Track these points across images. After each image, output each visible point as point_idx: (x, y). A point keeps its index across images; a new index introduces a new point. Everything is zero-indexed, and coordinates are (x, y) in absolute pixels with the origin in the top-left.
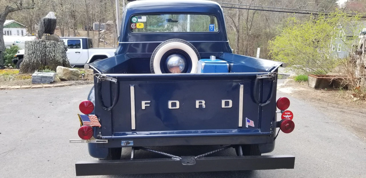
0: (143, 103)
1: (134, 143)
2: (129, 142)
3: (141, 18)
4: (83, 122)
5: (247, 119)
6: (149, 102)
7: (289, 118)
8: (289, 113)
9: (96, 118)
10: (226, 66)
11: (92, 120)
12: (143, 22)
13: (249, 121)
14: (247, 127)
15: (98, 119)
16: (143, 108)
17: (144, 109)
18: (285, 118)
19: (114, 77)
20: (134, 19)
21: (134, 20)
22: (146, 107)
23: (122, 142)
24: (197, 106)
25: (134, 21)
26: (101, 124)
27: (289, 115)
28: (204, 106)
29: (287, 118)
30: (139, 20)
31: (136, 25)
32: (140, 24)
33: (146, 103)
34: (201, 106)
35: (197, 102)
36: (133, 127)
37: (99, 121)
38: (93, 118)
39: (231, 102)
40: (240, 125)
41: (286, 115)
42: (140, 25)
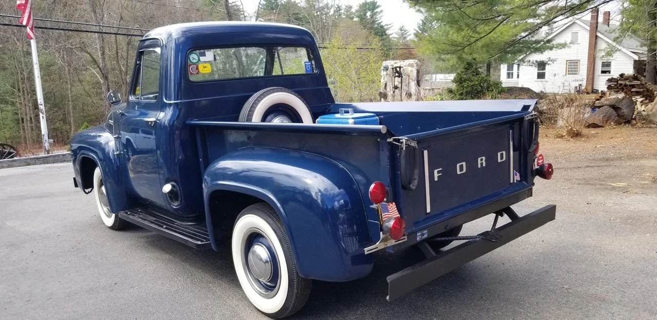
0: (436, 171)
1: (428, 232)
2: (424, 233)
3: (204, 55)
4: (383, 215)
5: (515, 171)
6: (441, 169)
8: (541, 157)
9: (394, 205)
10: (377, 120)
12: (209, 62)
13: (516, 175)
14: (516, 181)
16: (436, 179)
18: (539, 163)
19: (413, 139)
20: (193, 57)
21: (194, 59)
22: (438, 177)
23: (418, 234)
24: (479, 166)
25: (194, 61)
26: (399, 214)
28: (484, 165)
29: (541, 163)
30: (202, 59)
31: (197, 68)
32: (205, 65)
34: (482, 164)
35: (479, 159)
36: (429, 210)
37: (397, 210)
38: (391, 207)
39: (504, 152)
40: (511, 180)
41: (540, 160)
42: (204, 67)
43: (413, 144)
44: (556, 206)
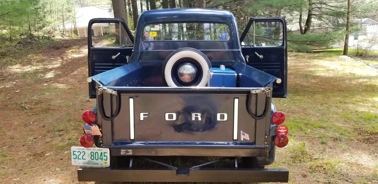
0: (142, 114)
1: (133, 152)
2: (128, 151)
3: (154, 27)
4: (86, 131)
5: (242, 132)
6: (147, 113)
7: (284, 132)
8: (284, 128)
9: (97, 127)
10: (234, 76)
11: (94, 129)
12: (156, 31)
13: (244, 134)
14: (242, 140)
15: (99, 129)
17: (143, 120)
18: (280, 132)
19: (114, 90)
21: (147, 29)
22: (144, 118)
23: (122, 150)
24: (193, 119)
26: (102, 133)
27: (283, 129)
28: (200, 119)
29: (282, 132)
30: (152, 29)
31: (149, 34)
32: (153, 32)
33: (144, 115)
36: (132, 137)
37: (100, 131)
38: (94, 127)
39: (226, 115)
40: (235, 138)
41: (281, 129)
42: (153, 34)
43: (114, 93)
44: (288, 172)
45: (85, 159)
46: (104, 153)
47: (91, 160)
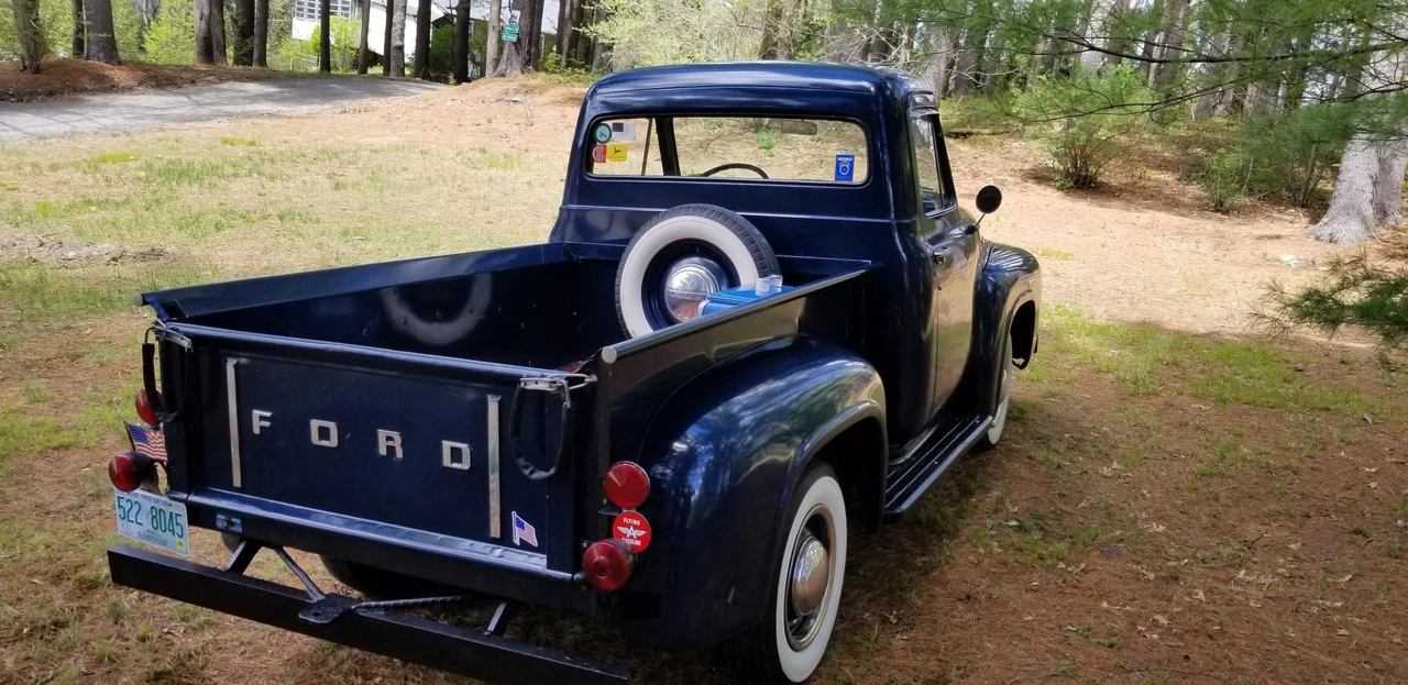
0: (257, 413)
1: (243, 525)
2: (233, 520)
3: (620, 128)
4: (136, 443)
5: (514, 515)
6: (268, 414)
7: (638, 538)
8: (637, 523)
9: (159, 437)
11: (152, 442)
13: (521, 525)
14: (517, 542)
16: (257, 431)
17: (260, 432)
18: (625, 535)
19: (187, 335)
20: (602, 132)
21: (602, 135)
22: (261, 427)
23: (217, 516)
24: (383, 451)
26: (168, 457)
27: (636, 527)
29: (631, 537)
30: (615, 135)
33: (262, 418)
34: (391, 450)
35: (382, 434)
36: (237, 482)
37: (166, 448)
38: (153, 437)
39: (466, 452)
40: (495, 531)
41: (628, 526)
42: (616, 152)
43: (186, 343)
45: (141, 524)
46: (177, 515)
47: (152, 529)
